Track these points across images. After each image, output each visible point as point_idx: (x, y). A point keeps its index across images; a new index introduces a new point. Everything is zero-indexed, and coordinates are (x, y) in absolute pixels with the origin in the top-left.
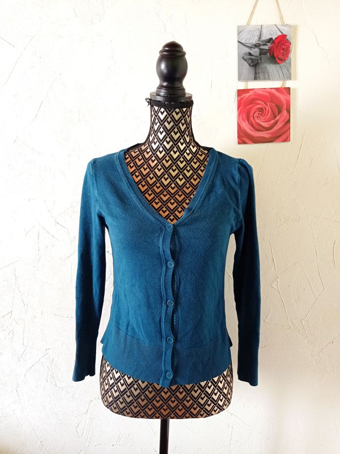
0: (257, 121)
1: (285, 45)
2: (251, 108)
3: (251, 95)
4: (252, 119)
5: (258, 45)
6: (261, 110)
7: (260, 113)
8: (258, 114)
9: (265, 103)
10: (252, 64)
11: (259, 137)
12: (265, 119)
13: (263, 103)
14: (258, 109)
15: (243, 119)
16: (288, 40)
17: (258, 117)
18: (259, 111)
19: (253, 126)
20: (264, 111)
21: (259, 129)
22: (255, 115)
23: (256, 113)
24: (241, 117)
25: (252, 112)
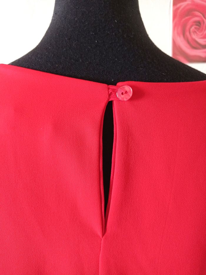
0: (194, 37)
2: (188, 20)
3: (188, 5)
4: (188, 34)
6: (199, 24)
7: (197, 27)
8: (195, 28)
9: (203, 16)
11: (195, 56)
12: (202, 35)
13: (201, 15)
14: (195, 22)
15: (178, 33)
17: (195, 32)
18: (197, 25)
19: (188, 42)
20: (202, 24)
21: (195, 46)
22: (191, 29)
23: (193, 28)
24: (176, 32)
25: (188, 27)
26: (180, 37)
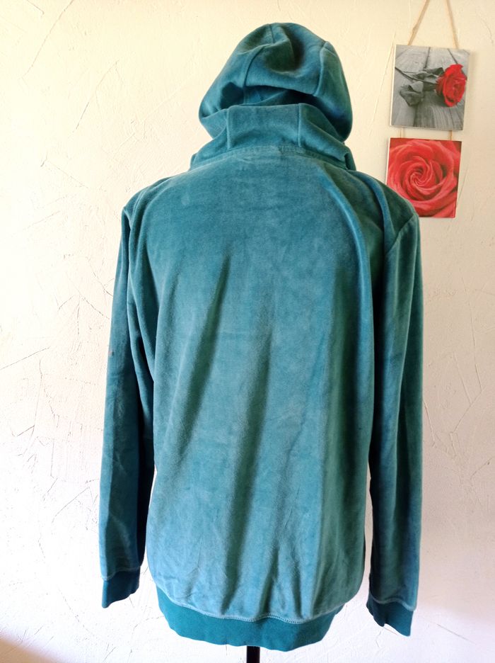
0: (414, 185)
1: (459, 80)
2: (407, 166)
3: (408, 147)
4: (407, 181)
5: (421, 76)
6: (420, 170)
7: (419, 174)
8: (416, 175)
9: (426, 161)
10: (413, 103)
12: (424, 183)
13: (423, 159)
14: (416, 167)
15: (394, 180)
16: (463, 73)
17: (415, 179)
18: (417, 171)
19: (407, 191)
20: (425, 171)
21: (416, 196)
22: (411, 176)
23: (414, 174)
24: (392, 178)
25: (408, 172)
26: (397, 184)
